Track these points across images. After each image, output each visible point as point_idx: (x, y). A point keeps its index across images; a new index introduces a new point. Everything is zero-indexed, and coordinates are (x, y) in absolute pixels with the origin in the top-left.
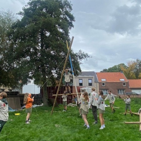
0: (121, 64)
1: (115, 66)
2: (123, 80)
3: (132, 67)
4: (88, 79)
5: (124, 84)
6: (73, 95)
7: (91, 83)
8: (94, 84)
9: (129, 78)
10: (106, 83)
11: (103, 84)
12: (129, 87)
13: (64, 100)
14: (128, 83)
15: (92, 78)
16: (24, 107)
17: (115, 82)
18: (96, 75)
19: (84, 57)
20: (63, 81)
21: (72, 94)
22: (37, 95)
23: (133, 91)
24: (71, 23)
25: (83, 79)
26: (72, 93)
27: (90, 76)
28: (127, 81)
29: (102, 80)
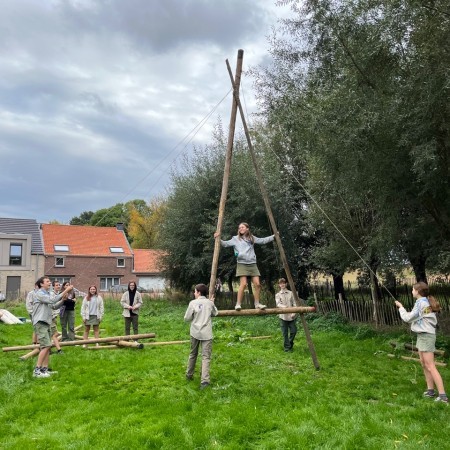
2: (120, 250)
4: (9, 242)
5: (121, 261)
7: (20, 258)
8: (27, 259)
10: (67, 257)
11: (60, 261)
12: (134, 271)
14: (131, 259)
15: (24, 243)
17: (95, 254)
18: (41, 231)
27: (18, 235)
28: (130, 252)
29: (57, 248)
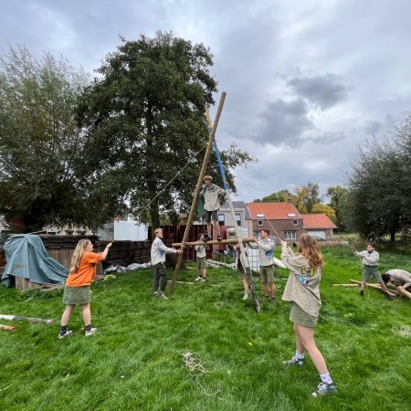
0: (283, 191)
1: (274, 194)
2: (293, 215)
3: (301, 195)
5: (295, 222)
6: (228, 243)
7: (240, 221)
8: (244, 222)
9: (301, 212)
10: (264, 220)
11: (260, 223)
12: (304, 227)
13: (198, 255)
14: (301, 220)
15: (241, 213)
16: (109, 269)
18: (247, 207)
19: (240, 160)
20: (199, 210)
21: (224, 241)
22: (142, 242)
23: (311, 234)
24: (210, 95)
25: (225, 214)
26: (226, 238)
27: (238, 209)
28: (300, 216)
29: (258, 215)
